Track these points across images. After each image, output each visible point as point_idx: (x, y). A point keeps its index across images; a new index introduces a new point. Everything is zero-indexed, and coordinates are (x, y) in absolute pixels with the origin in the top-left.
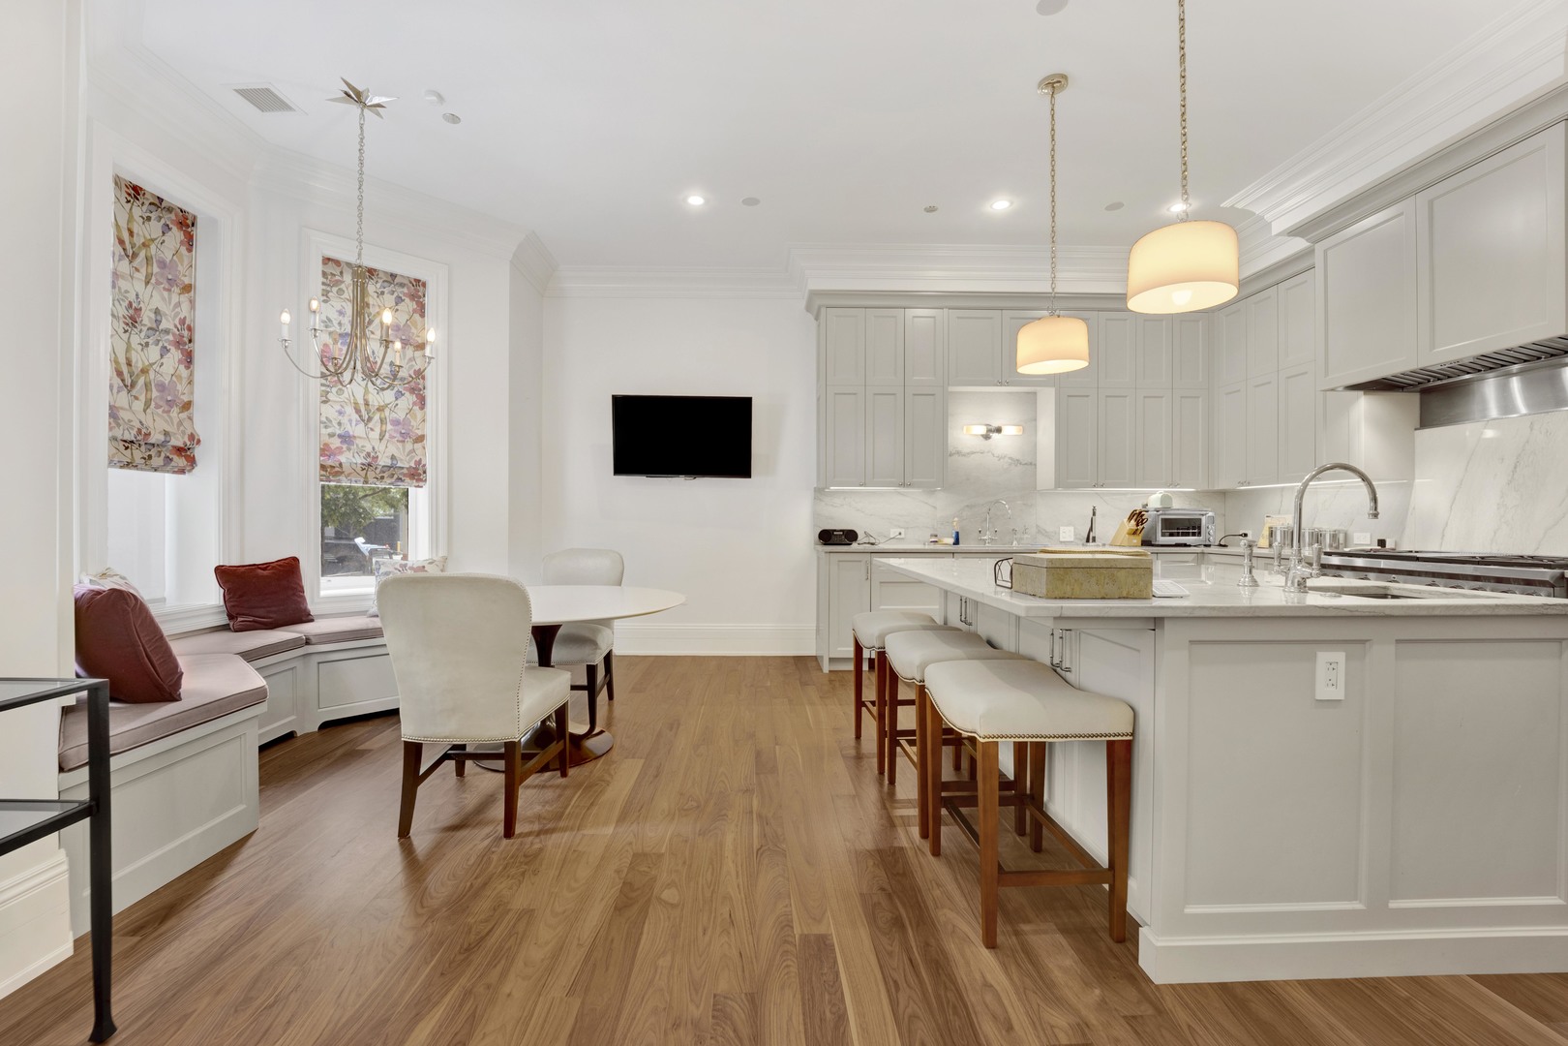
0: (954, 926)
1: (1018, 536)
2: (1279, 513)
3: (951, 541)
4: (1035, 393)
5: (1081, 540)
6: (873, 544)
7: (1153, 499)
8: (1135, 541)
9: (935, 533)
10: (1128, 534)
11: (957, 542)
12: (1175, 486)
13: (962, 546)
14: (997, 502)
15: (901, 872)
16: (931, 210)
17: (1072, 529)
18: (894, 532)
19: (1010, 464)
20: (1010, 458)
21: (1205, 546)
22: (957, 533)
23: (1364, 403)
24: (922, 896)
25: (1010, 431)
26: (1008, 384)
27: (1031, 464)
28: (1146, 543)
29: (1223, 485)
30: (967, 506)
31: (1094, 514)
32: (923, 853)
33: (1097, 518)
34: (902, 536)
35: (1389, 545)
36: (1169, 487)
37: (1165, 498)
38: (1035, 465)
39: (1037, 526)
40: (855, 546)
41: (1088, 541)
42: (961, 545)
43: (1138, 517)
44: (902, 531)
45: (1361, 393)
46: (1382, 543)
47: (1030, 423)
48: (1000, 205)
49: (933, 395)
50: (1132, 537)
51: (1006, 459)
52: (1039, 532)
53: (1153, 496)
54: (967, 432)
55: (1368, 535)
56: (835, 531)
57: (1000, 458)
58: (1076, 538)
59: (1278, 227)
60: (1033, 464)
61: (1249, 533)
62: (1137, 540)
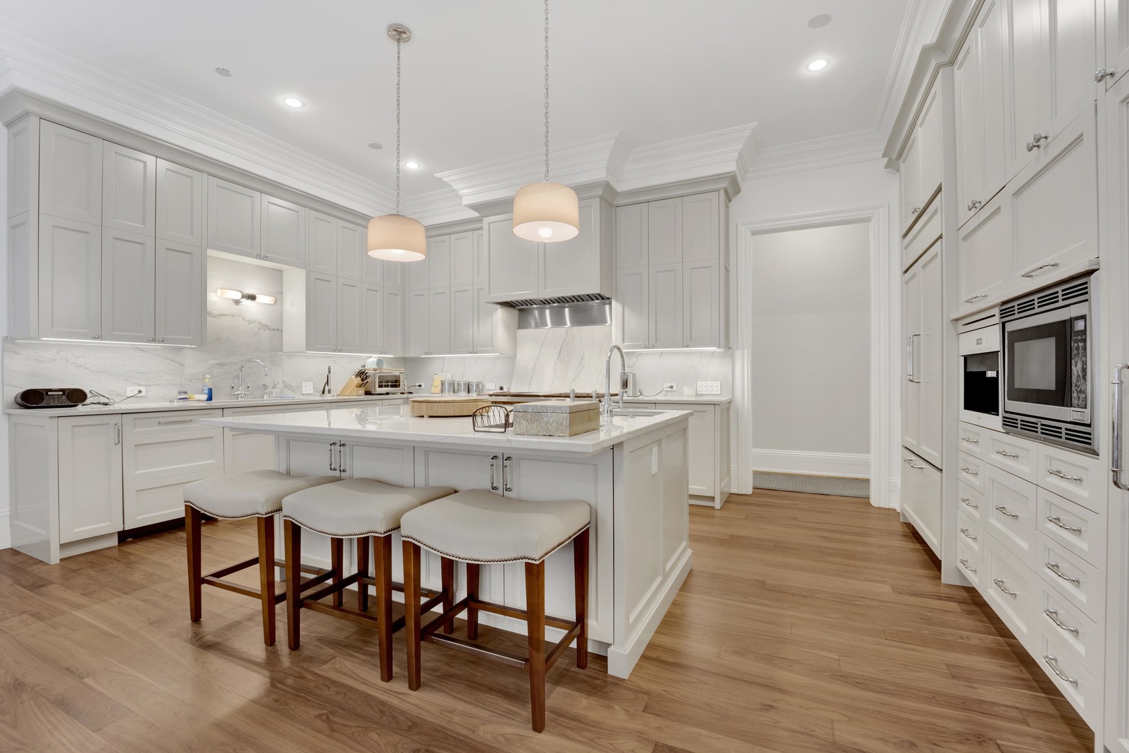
0: (502, 735)
1: (268, 391)
2: (442, 372)
3: (205, 397)
4: (281, 271)
5: (318, 392)
6: (106, 404)
7: (370, 362)
8: (361, 392)
9: (183, 390)
10: (356, 387)
11: (210, 398)
12: (386, 354)
13: (215, 403)
14: (250, 361)
15: (410, 724)
16: (223, 72)
17: (311, 383)
18: (131, 390)
19: (260, 329)
20: (259, 323)
21: (402, 393)
22: (210, 390)
23: (500, 313)
24: (452, 731)
25: (262, 299)
26: (266, 258)
27: (278, 330)
28: (368, 393)
29: (411, 354)
30: (218, 364)
31: (329, 372)
32: (405, 694)
33: (332, 376)
34: (143, 394)
35: (505, 390)
36: (382, 354)
37: (379, 362)
38: (282, 331)
39: (284, 382)
40: (80, 409)
41: (323, 392)
42: (213, 401)
43: (362, 374)
44: (143, 389)
45: (499, 306)
46: (501, 388)
47: (279, 295)
48: (292, 102)
49: (190, 253)
50: (359, 389)
51: (256, 324)
52: (285, 387)
53: (370, 360)
54: (220, 296)
55: (494, 384)
56: (51, 390)
57: (250, 322)
58: (314, 391)
59: (466, 201)
60: (280, 330)
61: (423, 384)
62: (362, 391)
